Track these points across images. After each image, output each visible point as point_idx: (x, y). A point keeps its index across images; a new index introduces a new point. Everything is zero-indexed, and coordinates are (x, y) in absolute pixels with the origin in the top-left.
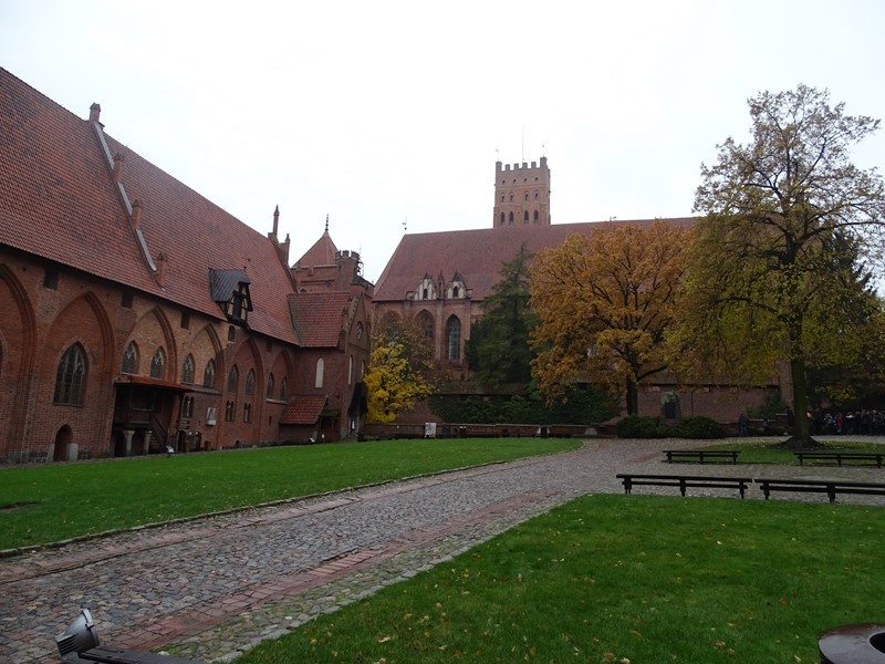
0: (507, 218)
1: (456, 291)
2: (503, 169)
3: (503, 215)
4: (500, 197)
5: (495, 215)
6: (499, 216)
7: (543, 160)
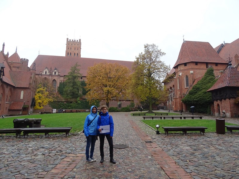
0: (69, 54)
1: (55, 73)
2: (69, 40)
3: (68, 53)
4: (68, 48)
5: (66, 53)
6: (67, 53)
7: (80, 40)
